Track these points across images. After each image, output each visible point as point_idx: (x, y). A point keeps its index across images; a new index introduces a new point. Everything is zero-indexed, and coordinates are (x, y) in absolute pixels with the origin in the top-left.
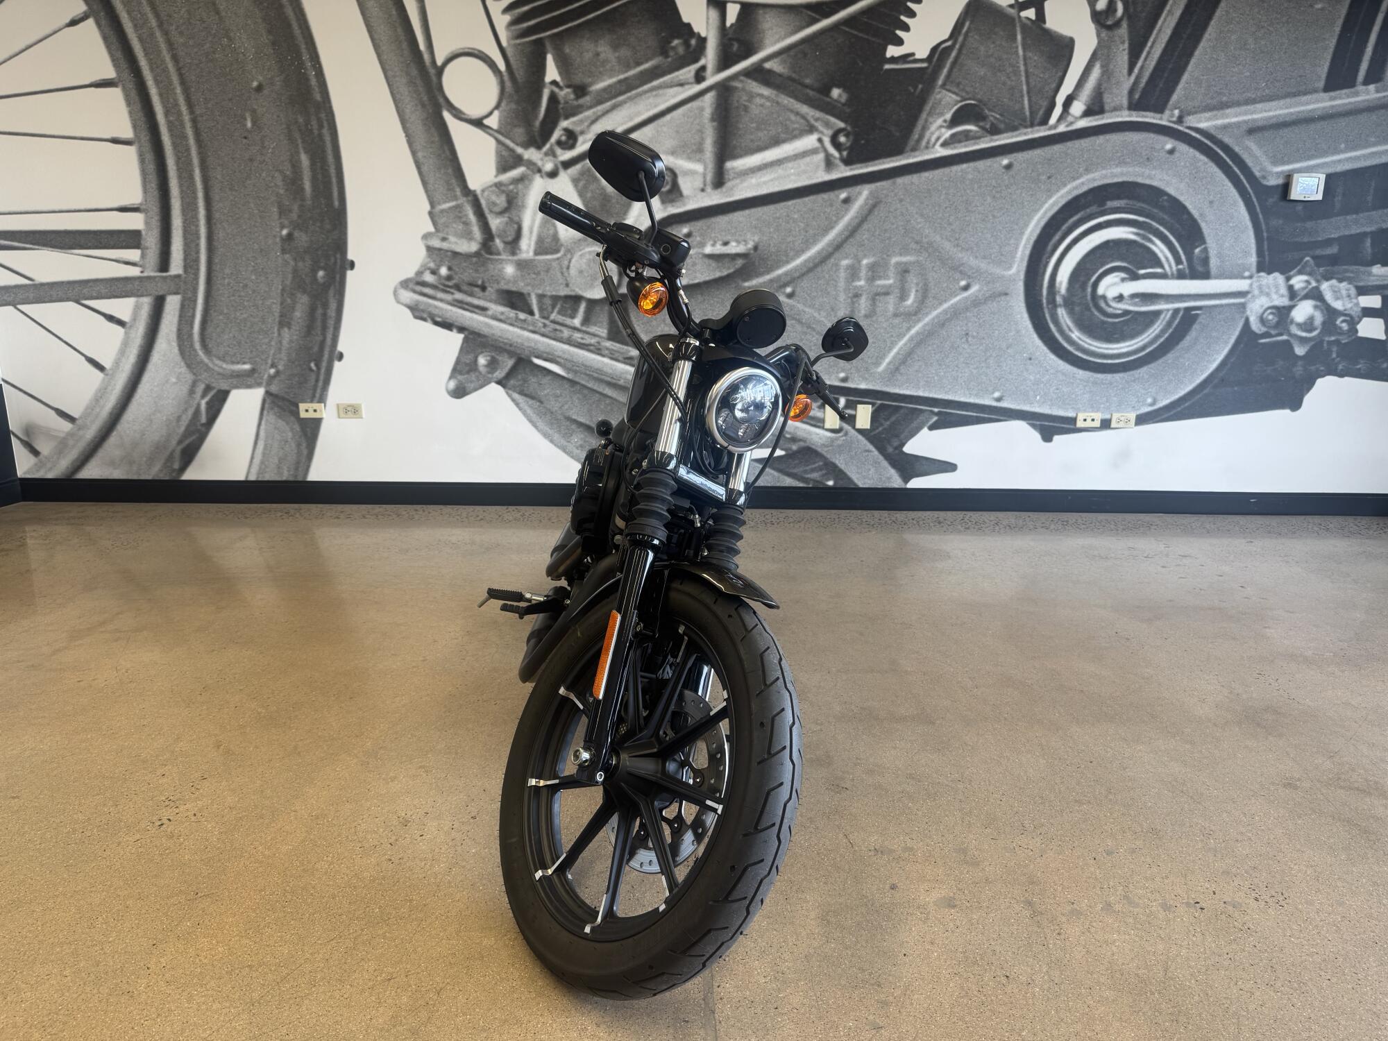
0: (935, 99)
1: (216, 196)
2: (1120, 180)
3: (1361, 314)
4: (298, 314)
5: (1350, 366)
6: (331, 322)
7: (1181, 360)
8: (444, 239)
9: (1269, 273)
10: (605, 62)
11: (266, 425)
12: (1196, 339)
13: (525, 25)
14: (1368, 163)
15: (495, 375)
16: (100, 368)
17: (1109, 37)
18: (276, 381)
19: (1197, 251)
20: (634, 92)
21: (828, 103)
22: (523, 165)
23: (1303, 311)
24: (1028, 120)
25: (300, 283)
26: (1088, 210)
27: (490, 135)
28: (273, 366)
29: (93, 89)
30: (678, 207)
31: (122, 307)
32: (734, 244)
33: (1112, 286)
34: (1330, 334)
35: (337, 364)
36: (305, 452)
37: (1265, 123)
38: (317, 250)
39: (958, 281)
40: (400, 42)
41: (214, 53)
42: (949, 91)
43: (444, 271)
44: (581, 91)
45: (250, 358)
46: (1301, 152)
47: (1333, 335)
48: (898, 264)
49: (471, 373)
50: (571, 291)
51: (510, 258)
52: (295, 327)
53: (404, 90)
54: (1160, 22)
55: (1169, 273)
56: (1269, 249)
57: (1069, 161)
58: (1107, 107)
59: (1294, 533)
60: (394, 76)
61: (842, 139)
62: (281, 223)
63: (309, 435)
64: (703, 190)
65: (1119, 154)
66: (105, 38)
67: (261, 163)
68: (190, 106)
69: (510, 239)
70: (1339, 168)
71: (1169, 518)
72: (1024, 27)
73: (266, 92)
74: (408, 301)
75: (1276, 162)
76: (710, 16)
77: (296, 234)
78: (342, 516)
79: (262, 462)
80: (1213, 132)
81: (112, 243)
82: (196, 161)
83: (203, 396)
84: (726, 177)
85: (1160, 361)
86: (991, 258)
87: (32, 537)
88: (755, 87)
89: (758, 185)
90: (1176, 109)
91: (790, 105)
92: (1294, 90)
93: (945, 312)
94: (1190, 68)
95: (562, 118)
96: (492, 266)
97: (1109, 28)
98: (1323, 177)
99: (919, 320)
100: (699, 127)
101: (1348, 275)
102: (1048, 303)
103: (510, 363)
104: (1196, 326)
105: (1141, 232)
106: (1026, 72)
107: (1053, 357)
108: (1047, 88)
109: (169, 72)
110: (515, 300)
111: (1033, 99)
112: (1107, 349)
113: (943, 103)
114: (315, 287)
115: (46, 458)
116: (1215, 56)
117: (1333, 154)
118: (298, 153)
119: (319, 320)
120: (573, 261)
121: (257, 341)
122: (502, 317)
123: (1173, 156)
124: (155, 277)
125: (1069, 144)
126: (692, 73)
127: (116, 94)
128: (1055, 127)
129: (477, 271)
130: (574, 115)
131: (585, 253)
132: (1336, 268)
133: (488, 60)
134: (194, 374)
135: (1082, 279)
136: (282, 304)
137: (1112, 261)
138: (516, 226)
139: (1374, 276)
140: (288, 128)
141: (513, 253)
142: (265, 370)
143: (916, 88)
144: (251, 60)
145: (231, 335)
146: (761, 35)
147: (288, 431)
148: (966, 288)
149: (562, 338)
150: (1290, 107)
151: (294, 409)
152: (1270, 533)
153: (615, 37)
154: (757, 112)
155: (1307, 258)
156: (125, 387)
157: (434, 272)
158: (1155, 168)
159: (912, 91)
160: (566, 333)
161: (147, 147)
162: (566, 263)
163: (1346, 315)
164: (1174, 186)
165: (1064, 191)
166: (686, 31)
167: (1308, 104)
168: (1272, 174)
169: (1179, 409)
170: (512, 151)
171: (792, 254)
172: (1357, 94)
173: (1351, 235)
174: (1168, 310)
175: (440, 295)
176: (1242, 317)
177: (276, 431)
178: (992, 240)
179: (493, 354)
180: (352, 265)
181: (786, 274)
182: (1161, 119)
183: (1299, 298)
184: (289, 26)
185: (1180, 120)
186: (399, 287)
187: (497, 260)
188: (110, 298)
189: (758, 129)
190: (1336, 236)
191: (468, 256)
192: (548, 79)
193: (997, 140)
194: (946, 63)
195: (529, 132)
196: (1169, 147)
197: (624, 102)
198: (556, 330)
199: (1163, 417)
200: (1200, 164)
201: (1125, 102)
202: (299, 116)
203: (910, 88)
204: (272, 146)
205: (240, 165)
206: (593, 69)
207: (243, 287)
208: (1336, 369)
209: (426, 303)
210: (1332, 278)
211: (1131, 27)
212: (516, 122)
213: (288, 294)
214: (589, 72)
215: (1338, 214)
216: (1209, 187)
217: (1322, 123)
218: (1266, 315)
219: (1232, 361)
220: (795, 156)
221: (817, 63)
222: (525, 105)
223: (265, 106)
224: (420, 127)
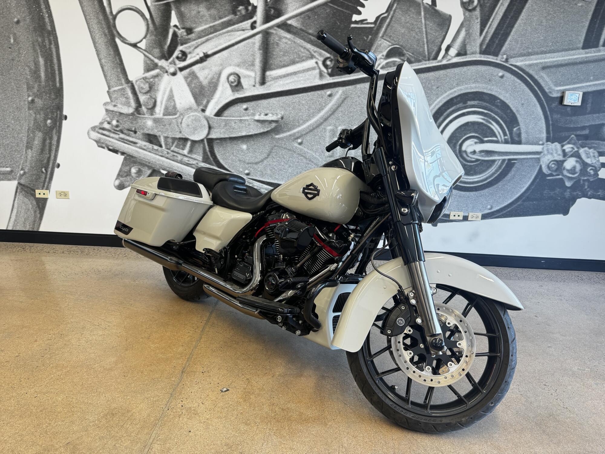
0: (378, 44)
2: (475, 90)
3: (600, 166)
4: (36, 142)
5: (595, 193)
6: (54, 147)
7: (506, 186)
8: (115, 106)
9: (553, 143)
10: (203, 16)
11: (18, 200)
12: (514, 175)
17: (470, 15)
18: (24, 178)
19: (515, 129)
20: (218, 33)
22: (158, 69)
23: (570, 163)
24: (427, 57)
25: (37, 127)
26: (458, 106)
27: (141, 52)
28: (22, 169)
30: (240, 94)
32: (270, 115)
33: (470, 146)
34: (584, 176)
35: (56, 170)
36: (39, 216)
37: (552, 64)
38: (47, 109)
40: (94, 1)
42: (385, 40)
43: (114, 123)
44: (190, 31)
45: (10, 165)
46: (570, 80)
47: (586, 177)
49: (128, 177)
50: (183, 135)
51: (150, 117)
52: (35, 149)
53: (95, 27)
54: (497, 9)
55: (500, 140)
56: (553, 130)
57: (448, 79)
58: (468, 52)
59: (564, 281)
60: (90, 19)
61: (328, 63)
62: (28, 94)
63: (41, 207)
64: (254, 86)
65: (474, 77)
67: (18, 62)
69: (150, 107)
70: (590, 89)
72: (425, 8)
73: (21, 24)
74: (95, 138)
75: (556, 85)
77: (36, 100)
78: (52, 251)
79: (15, 220)
80: (524, 67)
84: (267, 79)
85: (495, 186)
88: (282, 33)
89: (284, 85)
90: (504, 54)
91: (301, 43)
92: (567, 48)
94: (512, 33)
95: (179, 45)
96: (140, 121)
97: (470, 11)
98: (581, 94)
100: (252, 53)
101: (593, 145)
103: (149, 172)
104: (514, 169)
105: (486, 118)
106: (426, 32)
110: (152, 139)
111: (430, 46)
112: (467, 179)
113: (382, 46)
114: (45, 128)
116: (525, 28)
117: (587, 82)
118: (38, 57)
119: (47, 146)
120: (184, 120)
121: (14, 156)
122: (145, 148)
123: (502, 80)
125: (448, 70)
126: (249, 25)
128: (441, 61)
129: (132, 123)
130: (186, 43)
131: (190, 116)
132: (588, 142)
133: (140, 12)
135: (454, 141)
136: (28, 137)
137: (470, 133)
138: (153, 100)
140: (33, 43)
141: (152, 114)
142: (18, 171)
143: (368, 37)
144: (14, 7)
146: (286, 6)
147: (30, 204)
149: (177, 160)
150: (564, 56)
151: (33, 192)
152: (551, 280)
153: (208, 3)
154: (283, 46)
155: (573, 136)
157: (109, 123)
158: (493, 85)
159: (366, 39)
160: (180, 157)
162: (180, 120)
163: (592, 166)
164: (503, 95)
165: (444, 95)
167: (574, 55)
168: (555, 91)
169: (505, 212)
170: (152, 61)
171: (301, 122)
172: (599, 51)
173: (596, 125)
174: (499, 160)
175: (112, 135)
176: (538, 165)
177: (23, 204)
179: (140, 167)
180: (66, 118)
181: (298, 132)
182: (497, 59)
183: (568, 156)
185: (507, 61)
186: (90, 130)
187: (143, 118)
189: (284, 55)
190: (587, 125)
191: (127, 115)
192: (172, 24)
194: (384, 25)
195: (162, 52)
196: (500, 74)
197: (213, 38)
198: (174, 156)
199: (496, 216)
200: (517, 84)
201: (478, 50)
202: (39, 38)
203: (365, 37)
204: (24, 53)
205: (7, 62)
206: (196, 20)
207: (7, 127)
208: (587, 194)
209: (105, 139)
210: (585, 147)
211: (482, 10)
212: (155, 46)
213: (31, 131)
214: (194, 21)
215: (589, 113)
216: (521, 96)
217: (581, 65)
218: (550, 164)
219: (533, 188)
220: (303, 70)
221: (316, 22)
222: (159, 37)
223: (20, 32)
224: (104, 46)
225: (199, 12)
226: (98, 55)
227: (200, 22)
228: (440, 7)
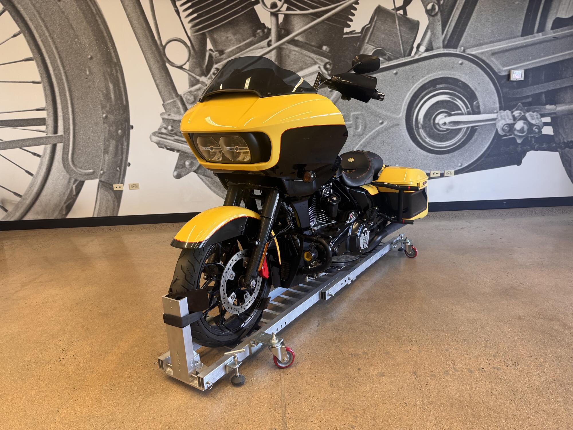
0: (365, 48)
1: (75, 102)
2: (441, 76)
3: (543, 125)
4: (111, 148)
5: (540, 146)
6: (125, 151)
7: (471, 147)
8: (169, 115)
9: (504, 110)
10: (231, 40)
11: (100, 194)
12: (477, 138)
13: (198, 27)
14: (541, 64)
15: (193, 169)
16: (31, 174)
17: (433, 20)
18: (103, 176)
19: (475, 103)
20: (243, 52)
21: (322, 52)
22: (200, 83)
23: (519, 125)
24: (403, 54)
25: (111, 136)
26: (430, 89)
27: (186, 72)
28: (102, 170)
29: (24, 62)
31: (39, 149)
33: (441, 119)
34: (531, 135)
35: (128, 168)
36: (117, 204)
37: (499, 50)
38: (118, 122)
39: (378, 121)
40: (147, 37)
41: (72, 45)
42: (370, 44)
43: (170, 128)
44: (221, 52)
45: (92, 167)
46: (514, 61)
47: (532, 134)
48: (354, 115)
49: (183, 169)
52: (110, 153)
53: (150, 56)
54: (453, 13)
55: (464, 113)
56: (504, 101)
57: (420, 70)
58: (434, 48)
59: (522, 215)
60: (146, 51)
61: (328, 66)
62: (102, 112)
63: (118, 197)
65: (440, 66)
66: (28, 41)
67: (93, 88)
68: (64, 67)
70: (530, 67)
71: (471, 212)
72: (399, 18)
73: (94, 59)
74: (156, 141)
75: (504, 66)
76: (272, 20)
77: (109, 116)
78: (133, 230)
79: (99, 209)
80: (478, 55)
81: (34, 123)
82: (67, 89)
83: (74, 184)
85: (463, 148)
86: (391, 111)
87: (5, 245)
88: (292, 47)
90: (462, 47)
91: (306, 54)
92: (509, 37)
93: (374, 133)
94: (467, 30)
95: (215, 64)
97: (433, 16)
98: (523, 71)
99: (364, 137)
101: (536, 109)
102: (416, 128)
104: (476, 134)
105: (452, 97)
106: (401, 35)
107: (419, 149)
108: (409, 42)
109: (54, 54)
111: (405, 46)
112: (441, 145)
113: (368, 49)
114: (117, 137)
115: (10, 212)
116: (476, 25)
117: (527, 61)
118: (108, 83)
119: (120, 150)
121: (95, 160)
123: (462, 66)
124: (52, 136)
125: (420, 63)
126: (266, 43)
127: (33, 63)
128: (414, 57)
130: (220, 62)
132: (531, 107)
133: (183, 42)
134: (70, 175)
135: (429, 117)
136: (104, 145)
137: (440, 109)
139: (547, 109)
140: (104, 73)
142: (99, 172)
143: (356, 44)
144: (87, 47)
145: (84, 158)
146: (293, 26)
147: (109, 196)
148: (382, 123)
150: (508, 44)
151: (111, 187)
152: (512, 215)
153: (234, 30)
154: (293, 57)
155: (519, 104)
156: (42, 182)
157: (166, 128)
158: (455, 71)
159: (355, 45)
161: (47, 84)
163: (537, 126)
164: (464, 78)
165: (419, 82)
166: (263, 26)
167: (515, 42)
168: (503, 71)
169: (472, 167)
170: (195, 78)
172: (535, 37)
173: (536, 94)
174: (465, 128)
175: (169, 137)
176: (495, 129)
177: (104, 196)
178: (391, 103)
179: (192, 160)
180: (132, 127)
182: (456, 51)
183: (517, 120)
184: (102, 33)
185: (464, 51)
186: (152, 135)
188: (34, 146)
189: (294, 64)
190: (530, 94)
192: (208, 48)
193: (391, 63)
194: (368, 34)
195: (202, 70)
196: (460, 62)
199: (465, 171)
200: (473, 68)
201: (441, 45)
202: (108, 69)
203: (354, 44)
204: (97, 81)
205: (85, 90)
206: (226, 43)
207: (88, 139)
208: (534, 148)
209: (163, 141)
210: (530, 111)
211: (442, 15)
212: (196, 66)
213: (107, 140)
214: (225, 45)
215: (531, 85)
216: (478, 77)
217: (521, 49)
218: (504, 128)
219: (492, 146)
220: (310, 74)
221: (316, 36)
222: (199, 59)
223: (94, 65)
224: (157, 70)
225: (228, 37)
226: (153, 77)
227: (229, 45)
228: (410, 15)
